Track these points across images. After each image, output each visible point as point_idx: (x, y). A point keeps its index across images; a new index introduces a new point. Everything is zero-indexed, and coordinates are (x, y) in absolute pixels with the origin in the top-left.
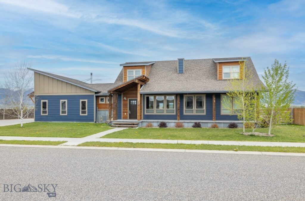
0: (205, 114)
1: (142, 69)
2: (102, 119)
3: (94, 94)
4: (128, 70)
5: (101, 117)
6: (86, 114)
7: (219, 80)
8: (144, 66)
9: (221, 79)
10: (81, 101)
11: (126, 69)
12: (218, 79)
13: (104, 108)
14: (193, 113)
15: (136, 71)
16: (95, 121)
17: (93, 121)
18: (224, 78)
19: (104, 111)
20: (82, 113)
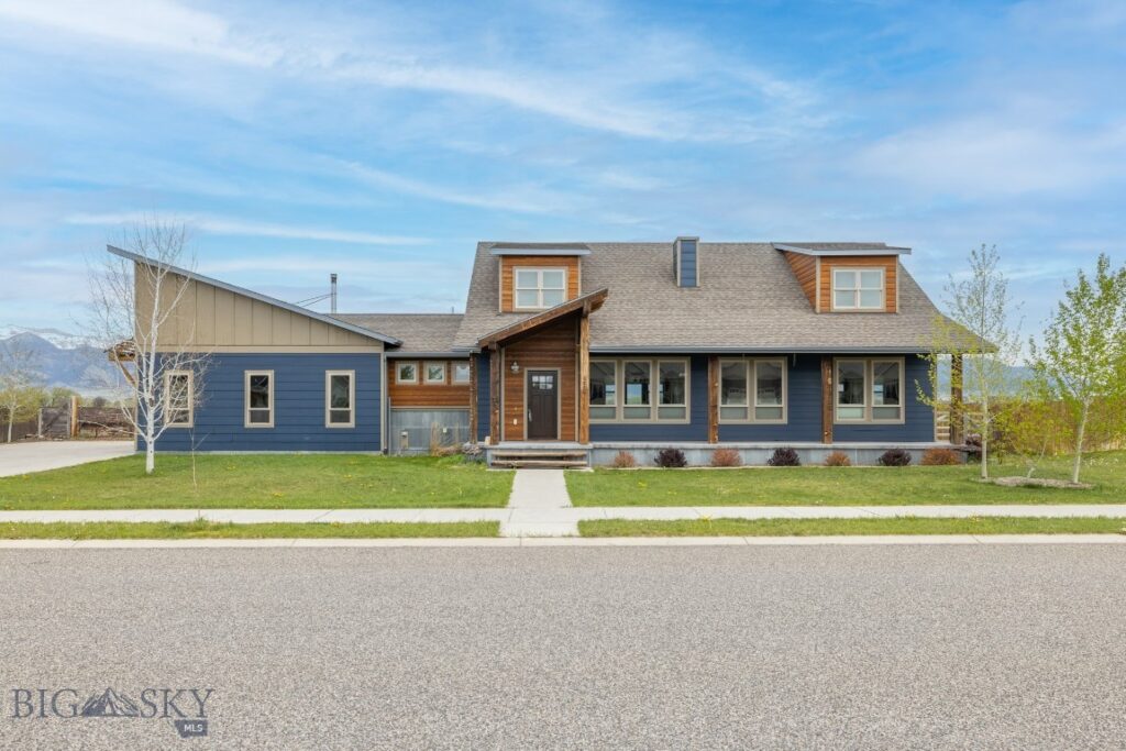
0: (784, 420)
1: (567, 268)
2: (406, 442)
3: (379, 350)
4: (517, 271)
5: (405, 433)
6: (351, 424)
7: (822, 313)
8: (576, 256)
9: (827, 311)
10: (330, 374)
11: (511, 266)
12: (818, 309)
13: (415, 401)
14: (746, 417)
15: (544, 273)
16: (383, 447)
17: (379, 449)
18: (836, 307)
19: (415, 411)
20: (333, 421)
